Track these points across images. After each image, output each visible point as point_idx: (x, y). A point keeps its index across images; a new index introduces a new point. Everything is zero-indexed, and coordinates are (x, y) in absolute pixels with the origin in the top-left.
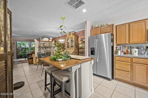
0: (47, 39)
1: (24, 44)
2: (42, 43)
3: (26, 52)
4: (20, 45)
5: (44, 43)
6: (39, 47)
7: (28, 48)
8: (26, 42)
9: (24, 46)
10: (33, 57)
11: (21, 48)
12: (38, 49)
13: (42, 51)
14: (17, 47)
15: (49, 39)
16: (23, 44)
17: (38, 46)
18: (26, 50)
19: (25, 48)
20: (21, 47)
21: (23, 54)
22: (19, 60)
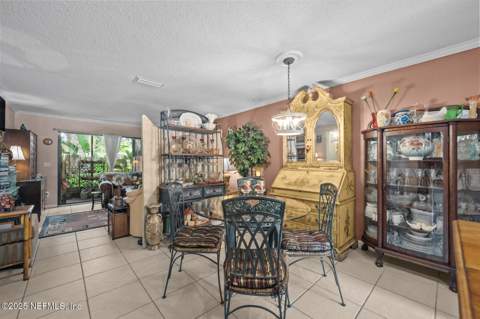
0: (194, 121)
1: (87, 145)
2: (174, 138)
3: (95, 175)
4: (72, 152)
5: (183, 138)
6: (163, 156)
7: (101, 162)
8: (95, 138)
9: (88, 155)
10: (128, 205)
11: (77, 160)
12: (155, 166)
13: (173, 175)
14: (60, 158)
15: (205, 120)
16: (86, 147)
17: (154, 153)
18: (97, 168)
19: (92, 163)
20: (75, 156)
21: (84, 183)
22: (67, 209)
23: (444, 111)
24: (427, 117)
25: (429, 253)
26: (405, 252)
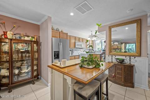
23: (30, 37)
24: (26, 38)
25: (27, 78)
26: (21, 81)
